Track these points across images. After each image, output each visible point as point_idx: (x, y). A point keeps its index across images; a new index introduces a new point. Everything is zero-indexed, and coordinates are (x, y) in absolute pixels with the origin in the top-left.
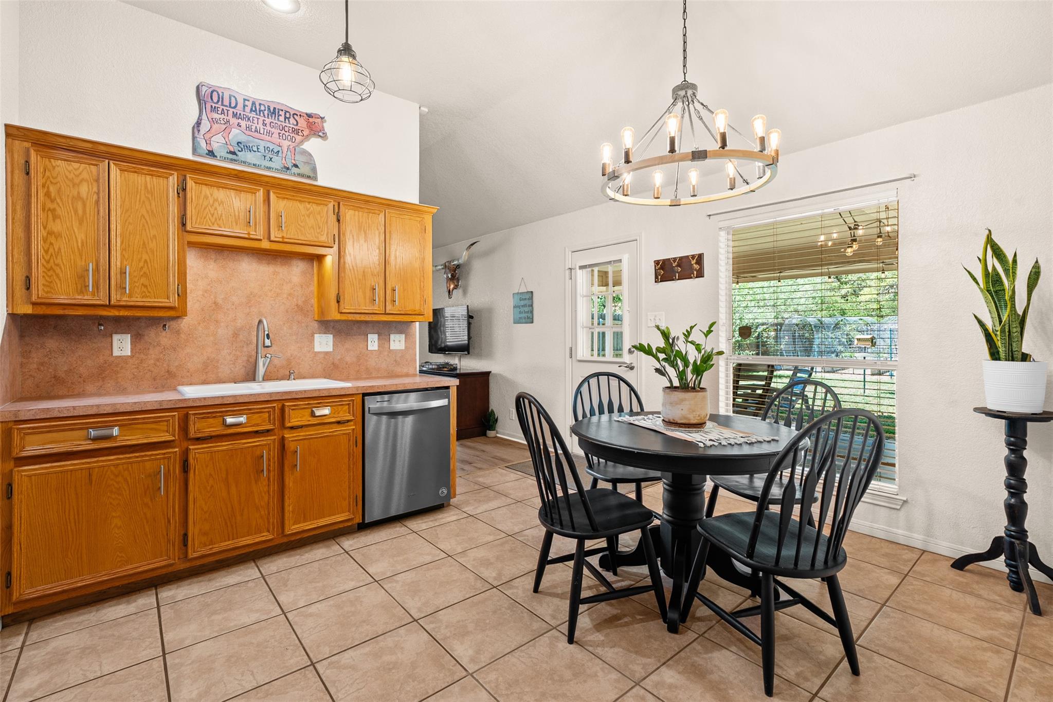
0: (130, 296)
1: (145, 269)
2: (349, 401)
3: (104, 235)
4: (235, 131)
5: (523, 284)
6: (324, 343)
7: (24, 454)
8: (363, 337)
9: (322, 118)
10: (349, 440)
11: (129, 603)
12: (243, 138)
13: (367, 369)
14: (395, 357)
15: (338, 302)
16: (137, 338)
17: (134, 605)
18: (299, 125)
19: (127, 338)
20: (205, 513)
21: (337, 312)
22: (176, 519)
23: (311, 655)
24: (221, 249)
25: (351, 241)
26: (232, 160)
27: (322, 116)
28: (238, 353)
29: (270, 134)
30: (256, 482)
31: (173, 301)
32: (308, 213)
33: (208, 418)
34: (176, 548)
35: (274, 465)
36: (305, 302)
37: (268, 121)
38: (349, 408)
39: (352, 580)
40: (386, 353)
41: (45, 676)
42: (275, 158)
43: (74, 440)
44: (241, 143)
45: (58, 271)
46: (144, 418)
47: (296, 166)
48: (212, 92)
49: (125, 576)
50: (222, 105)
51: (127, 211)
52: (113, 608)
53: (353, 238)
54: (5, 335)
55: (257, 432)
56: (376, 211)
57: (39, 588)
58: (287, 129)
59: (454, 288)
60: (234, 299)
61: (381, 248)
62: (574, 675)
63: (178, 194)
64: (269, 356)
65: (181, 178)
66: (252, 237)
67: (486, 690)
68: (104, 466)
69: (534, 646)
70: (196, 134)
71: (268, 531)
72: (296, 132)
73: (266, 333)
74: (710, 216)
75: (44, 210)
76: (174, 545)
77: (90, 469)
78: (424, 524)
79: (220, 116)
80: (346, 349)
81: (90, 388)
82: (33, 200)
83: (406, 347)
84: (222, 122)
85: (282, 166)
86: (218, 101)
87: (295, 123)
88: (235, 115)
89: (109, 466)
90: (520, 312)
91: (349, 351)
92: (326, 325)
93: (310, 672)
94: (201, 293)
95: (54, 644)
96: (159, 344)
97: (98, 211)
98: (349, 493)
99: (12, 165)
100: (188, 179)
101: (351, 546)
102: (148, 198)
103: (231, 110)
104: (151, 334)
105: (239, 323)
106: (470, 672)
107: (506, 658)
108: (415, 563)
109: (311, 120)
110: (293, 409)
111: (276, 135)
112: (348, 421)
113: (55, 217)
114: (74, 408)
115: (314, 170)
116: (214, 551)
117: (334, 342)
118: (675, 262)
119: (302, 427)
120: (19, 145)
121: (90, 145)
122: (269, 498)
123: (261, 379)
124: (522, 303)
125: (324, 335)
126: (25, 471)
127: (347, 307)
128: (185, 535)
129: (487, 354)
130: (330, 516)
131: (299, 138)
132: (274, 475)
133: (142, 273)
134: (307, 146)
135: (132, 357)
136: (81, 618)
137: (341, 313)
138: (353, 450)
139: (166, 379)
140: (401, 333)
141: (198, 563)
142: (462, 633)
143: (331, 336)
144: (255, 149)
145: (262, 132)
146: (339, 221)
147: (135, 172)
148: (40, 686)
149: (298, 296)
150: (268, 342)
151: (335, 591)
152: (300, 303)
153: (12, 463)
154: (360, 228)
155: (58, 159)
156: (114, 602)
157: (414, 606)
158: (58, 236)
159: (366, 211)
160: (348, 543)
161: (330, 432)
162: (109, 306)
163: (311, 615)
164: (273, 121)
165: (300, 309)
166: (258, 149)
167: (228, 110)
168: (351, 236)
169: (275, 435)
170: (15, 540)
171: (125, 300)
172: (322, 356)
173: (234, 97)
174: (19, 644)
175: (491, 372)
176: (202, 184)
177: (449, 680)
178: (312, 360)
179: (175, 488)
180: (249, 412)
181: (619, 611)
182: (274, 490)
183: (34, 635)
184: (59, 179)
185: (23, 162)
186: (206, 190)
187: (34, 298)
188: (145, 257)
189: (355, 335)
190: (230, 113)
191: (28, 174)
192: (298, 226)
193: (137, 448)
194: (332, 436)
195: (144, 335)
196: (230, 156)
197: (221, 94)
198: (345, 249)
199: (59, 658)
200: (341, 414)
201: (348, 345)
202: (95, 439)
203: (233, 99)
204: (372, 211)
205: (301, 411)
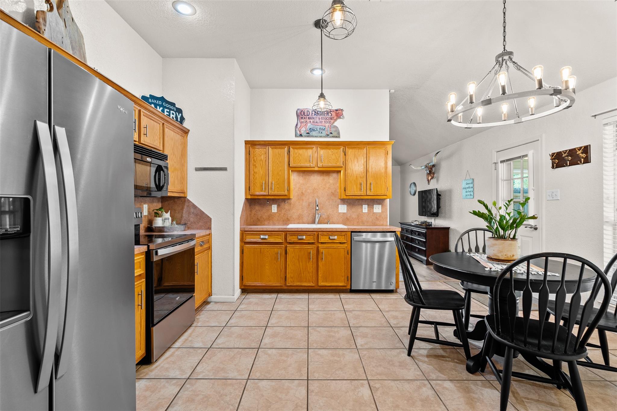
0: (274, 192)
1: (278, 182)
2: (345, 234)
3: (267, 171)
4: (309, 124)
5: (468, 174)
6: (343, 209)
7: (246, 241)
8: (360, 206)
9: (342, 110)
10: (345, 251)
11: (270, 295)
12: (312, 127)
13: (362, 221)
14: (376, 216)
15: (345, 191)
16: (279, 206)
17: (271, 296)
18: (332, 115)
19: (276, 206)
20: (292, 270)
21: (344, 195)
22: (283, 270)
23: (309, 324)
24: (304, 172)
25: (351, 163)
26: (308, 136)
27: (342, 109)
28: (310, 212)
29: (321, 122)
30: (308, 262)
31: (286, 193)
32: (332, 153)
33: (293, 235)
34: (283, 281)
35: (315, 257)
36: (335, 191)
37: (320, 118)
38: (345, 237)
39: (336, 308)
40: (371, 214)
41: (246, 306)
42: (323, 132)
43: (257, 239)
44: (311, 129)
45: (256, 184)
46: (274, 234)
47: (331, 133)
48: (301, 112)
49: (269, 286)
50: (305, 115)
51: (273, 162)
52: (266, 295)
53: (352, 162)
54: (244, 205)
55: (309, 243)
56: (363, 148)
57: (249, 283)
58: (327, 118)
59: (431, 179)
60: (308, 191)
61: (365, 165)
62: (399, 365)
63: (288, 154)
64: (320, 214)
65: (289, 148)
66: (311, 166)
67: (359, 355)
68: (264, 248)
69: (391, 351)
70: (296, 129)
71: (313, 282)
72: (331, 119)
73: (317, 204)
74: (595, 116)
75: (253, 165)
76: (282, 279)
77: (261, 248)
78: (379, 297)
79: (304, 120)
80: (353, 211)
81: (266, 223)
82: (251, 163)
83: (382, 211)
84: (305, 122)
85: (326, 134)
86: (303, 114)
87: (331, 115)
88: (309, 118)
89: (265, 248)
90: (466, 192)
91: (354, 212)
92: (344, 201)
93: (306, 329)
94: (298, 189)
95: (250, 300)
96: (285, 209)
97: (266, 164)
98: (345, 274)
99: (246, 152)
100: (291, 148)
101: (343, 297)
102: (279, 157)
103: (308, 116)
104: (282, 204)
105: (310, 200)
106: (358, 348)
107: (376, 350)
108: (364, 309)
109: (337, 112)
110: (322, 235)
111: (323, 122)
112: (344, 243)
113: (256, 167)
114: (257, 228)
115: (339, 133)
116: (294, 285)
117: (347, 208)
118: (565, 153)
119: (325, 243)
120: (248, 146)
121: (264, 142)
122: (313, 270)
123: (317, 223)
124: (467, 186)
125: (343, 205)
126: (246, 246)
127: (349, 193)
128: (286, 277)
129: (449, 217)
130: (336, 282)
131: (332, 121)
132: (315, 260)
133: (277, 183)
134: (336, 124)
135: (277, 213)
136: (258, 296)
137: (346, 195)
138: (346, 256)
139: (287, 221)
140: (380, 204)
141: (290, 288)
142: (365, 336)
143: (346, 206)
144: (316, 130)
145: (318, 122)
146: (345, 155)
147: (276, 148)
148: (244, 308)
149: (332, 189)
150: (317, 208)
151: (328, 309)
152: (333, 192)
153: (243, 244)
154: (355, 157)
155: (256, 148)
156: (266, 294)
157: (352, 322)
158: (256, 173)
159: (357, 148)
160: (343, 296)
161: (337, 247)
162: (268, 195)
163: (316, 314)
164: (322, 117)
165: (333, 194)
166: (317, 129)
167: (306, 117)
168: (351, 161)
169: (315, 245)
170: (244, 267)
171: (273, 193)
172: (342, 214)
173: (309, 111)
174: (244, 297)
175: (450, 228)
176: (295, 149)
177: (348, 347)
178: (338, 216)
179: (283, 259)
180: (306, 235)
181: (447, 355)
182: (315, 267)
183: (247, 296)
184: (256, 155)
185: (249, 151)
186: (296, 151)
187: (251, 194)
188: (278, 178)
189: (357, 205)
190: (307, 118)
191: (250, 155)
192: (329, 160)
193: (273, 243)
194: (338, 248)
195: (280, 205)
196: (307, 135)
197: (304, 112)
198: (348, 167)
199: (250, 303)
200: (341, 239)
201: (354, 210)
202: (262, 239)
203: (308, 112)
204: (361, 148)
205: (325, 237)
